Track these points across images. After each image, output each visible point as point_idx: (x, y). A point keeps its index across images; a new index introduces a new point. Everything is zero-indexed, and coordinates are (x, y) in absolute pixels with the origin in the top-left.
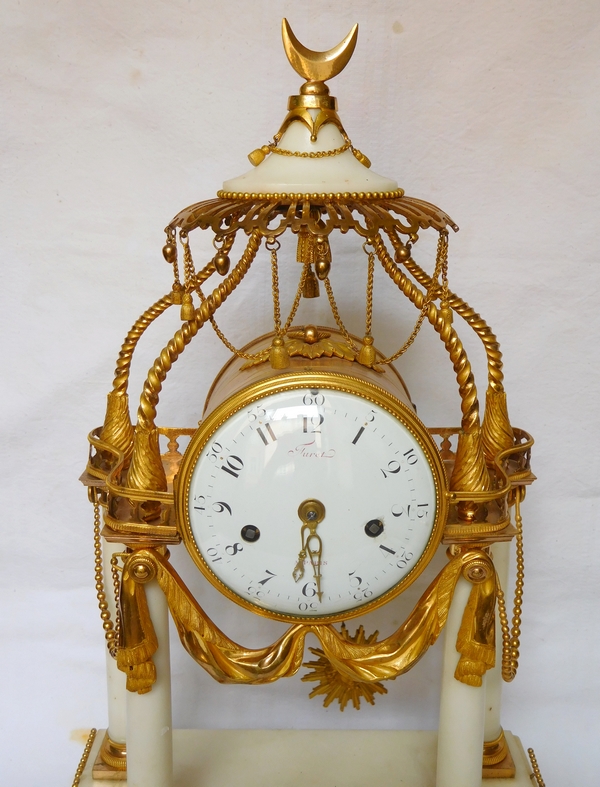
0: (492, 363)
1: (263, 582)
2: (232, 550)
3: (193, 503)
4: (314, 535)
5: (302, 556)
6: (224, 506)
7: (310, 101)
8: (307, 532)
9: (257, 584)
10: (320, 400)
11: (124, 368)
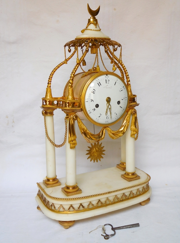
1: (99, 117)
2: (93, 110)
3: (86, 101)
4: (109, 104)
5: (107, 109)
6: (92, 100)
9: (98, 117)
10: (108, 77)
11: (50, 82)
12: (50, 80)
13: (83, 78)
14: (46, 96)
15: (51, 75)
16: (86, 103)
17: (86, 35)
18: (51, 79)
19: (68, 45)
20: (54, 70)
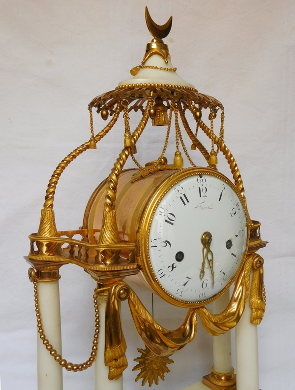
1: (185, 285)
2: (171, 268)
3: (151, 244)
4: (209, 251)
5: (204, 264)
6: (167, 242)
8: (206, 250)
9: (182, 287)
10: (204, 180)
11: (51, 193)
12: (52, 190)
13: (137, 183)
14: (41, 229)
15: (53, 176)
16: (152, 252)
17: (144, 79)
18: (55, 187)
19: (97, 103)
20: (63, 165)
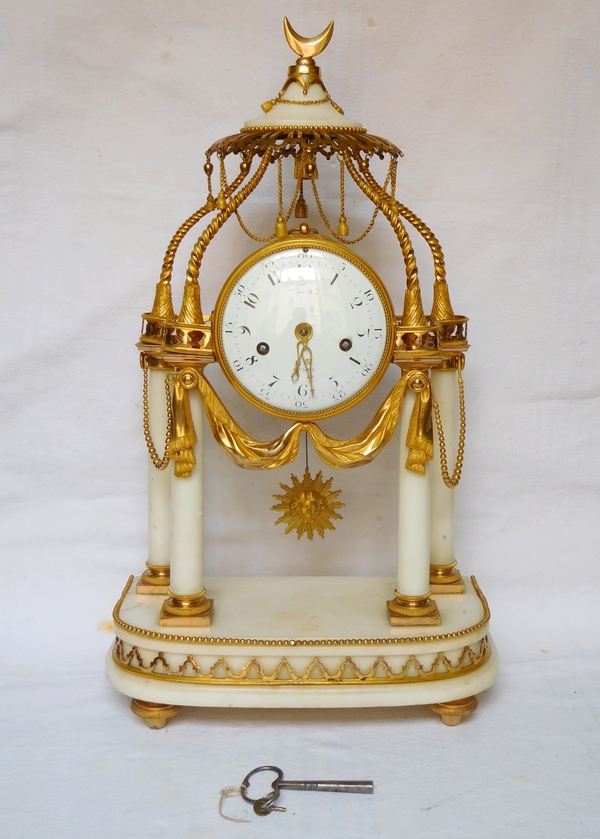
0: (437, 261)
1: (271, 385)
2: (250, 361)
3: (225, 329)
4: (306, 348)
5: (298, 364)
6: (245, 329)
7: (304, 69)
8: (301, 347)
9: (267, 387)
11: (169, 263)
12: (170, 259)
14: (157, 303)
15: (172, 243)
18: (173, 256)
